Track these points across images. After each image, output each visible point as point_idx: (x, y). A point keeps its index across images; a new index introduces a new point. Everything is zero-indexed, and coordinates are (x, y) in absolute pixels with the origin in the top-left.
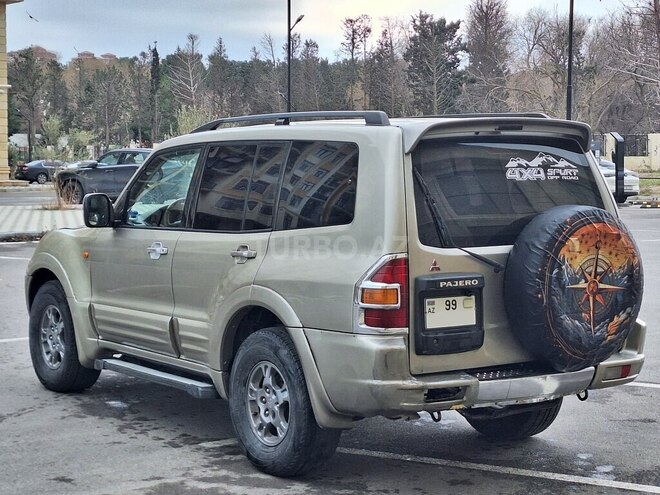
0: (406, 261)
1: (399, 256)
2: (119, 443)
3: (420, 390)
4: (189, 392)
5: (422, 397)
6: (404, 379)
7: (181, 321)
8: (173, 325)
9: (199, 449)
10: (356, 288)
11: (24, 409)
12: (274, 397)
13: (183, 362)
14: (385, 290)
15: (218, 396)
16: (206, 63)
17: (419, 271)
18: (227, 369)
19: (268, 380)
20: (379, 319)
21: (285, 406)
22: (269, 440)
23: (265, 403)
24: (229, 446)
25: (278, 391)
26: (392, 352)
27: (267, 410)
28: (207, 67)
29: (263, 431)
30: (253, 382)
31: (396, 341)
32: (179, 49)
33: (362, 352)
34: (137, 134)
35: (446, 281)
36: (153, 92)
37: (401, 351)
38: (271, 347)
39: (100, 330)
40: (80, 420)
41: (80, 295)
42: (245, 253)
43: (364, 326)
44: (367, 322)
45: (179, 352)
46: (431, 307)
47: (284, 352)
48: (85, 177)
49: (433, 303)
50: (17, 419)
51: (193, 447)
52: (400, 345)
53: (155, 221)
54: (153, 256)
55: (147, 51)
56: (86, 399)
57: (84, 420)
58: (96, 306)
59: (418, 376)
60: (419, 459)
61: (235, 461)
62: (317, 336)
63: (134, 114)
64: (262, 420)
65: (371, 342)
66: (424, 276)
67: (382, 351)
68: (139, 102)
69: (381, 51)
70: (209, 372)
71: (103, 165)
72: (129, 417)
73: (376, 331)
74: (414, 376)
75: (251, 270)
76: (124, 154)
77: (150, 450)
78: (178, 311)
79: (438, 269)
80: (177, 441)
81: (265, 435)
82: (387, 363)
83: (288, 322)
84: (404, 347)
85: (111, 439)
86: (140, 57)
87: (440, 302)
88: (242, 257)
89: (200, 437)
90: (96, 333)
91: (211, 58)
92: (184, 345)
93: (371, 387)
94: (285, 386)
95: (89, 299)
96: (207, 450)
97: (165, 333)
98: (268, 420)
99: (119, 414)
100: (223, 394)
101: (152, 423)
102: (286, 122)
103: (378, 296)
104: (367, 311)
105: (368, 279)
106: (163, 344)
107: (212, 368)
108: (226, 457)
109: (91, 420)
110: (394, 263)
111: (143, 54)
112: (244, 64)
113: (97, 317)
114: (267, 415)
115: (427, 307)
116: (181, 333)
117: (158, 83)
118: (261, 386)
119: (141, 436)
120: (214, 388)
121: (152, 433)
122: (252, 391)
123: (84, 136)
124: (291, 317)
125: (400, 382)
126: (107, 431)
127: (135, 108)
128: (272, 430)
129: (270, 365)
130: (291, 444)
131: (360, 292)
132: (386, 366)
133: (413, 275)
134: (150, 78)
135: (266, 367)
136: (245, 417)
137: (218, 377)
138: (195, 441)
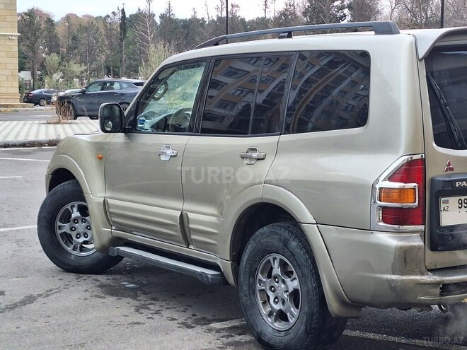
0: (423, 161)
1: (415, 157)
2: (139, 323)
3: (435, 284)
4: (200, 278)
5: (438, 291)
6: (422, 274)
7: (191, 215)
8: (183, 219)
9: (210, 330)
10: (373, 188)
11: (51, 290)
12: (283, 286)
13: (192, 251)
14: (401, 190)
15: (226, 282)
16: (158, 20)
17: (435, 171)
18: (236, 258)
19: (277, 270)
20: (396, 217)
21: (295, 295)
22: (280, 326)
23: (274, 291)
24: (235, 327)
25: (288, 280)
26: (412, 248)
27: (276, 298)
28: (159, 23)
29: (273, 318)
30: (262, 273)
31: (413, 238)
32: (139, 9)
33: (380, 249)
34: (109, 71)
35: (461, 180)
36: (122, 40)
37: (419, 248)
38: (280, 240)
39: (114, 222)
40: (102, 300)
41: (95, 192)
42: (255, 155)
43: (382, 224)
44: (385, 220)
45: (188, 243)
46: (445, 205)
47: (294, 244)
49: (447, 202)
50: (45, 300)
51: (205, 327)
52: (417, 242)
54: (163, 158)
55: (116, 11)
56: (102, 279)
57: (104, 300)
58: (110, 201)
59: (434, 271)
61: (246, 343)
62: (332, 233)
63: (107, 57)
64: (271, 307)
65: (389, 239)
66: (438, 176)
67: (401, 248)
68: (111, 46)
69: (286, 10)
70: (219, 262)
71: (92, 91)
72: (142, 297)
73: (392, 228)
74: (429, 270)
75: (263, 170)
76: (105, 83)
77: (167, 332)
78: (187, 206)
79: (452, 169)
80: (189, 322)
81: (275, 321)
82: (405, 259)
83: (300, 218)
84: (422, 243)
85: (130, 320)
86: (111, 16)
87: (453, 201)
88: (251, 158)
89: (209, 317)
90: (110, 223)
91: (162, 17)
92: (193, 237)
93: (390, 282)
94: (295, 275)
95: (103, 195)
96: (218, 331)
97: (176, 226)
98: (277, 307)
99: (133, 294)
100: (231, 280)
101: (163, 303)
102: (290, 36)
103: (395, 195)
104: (384, 208)
105: (384, 180)
106: (175, 236)
107: (223, 260)
108: (237, 338)
109: (110, 300)
110: (410, 163)
111: (114, 13)
112: (184, 21)
113: (111, 210)
114: (277, 303)
115: (442, 206)
116: (191, 226)
117: (125, 34)
118: (269, 276)
119: (156, 317)
120: (222, 274)
121: (166, 313)
122: (260, 280)
123: (76, 68)
124: (304, 214)
125: (418, 277)
126: (125, 312)
127: (108, 52)
128: (282, 316)
129: (279, 257)
130: (303, 328)
131: (378, 191)
132: (405, 262)
133: (429, 177)
134: (119, 30)
135: (275, 259)
136: (255, 305)
137: (226, 266)
138: (205, 321)
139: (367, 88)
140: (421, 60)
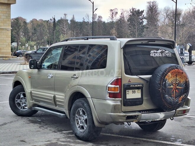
0: (121, 79)
1: (119, 78)
2: (39, 131)
3: (124, 116)
4: (59, 116)
5: (125, 118)
6: (120, 113)
7: (57, 96)
8: (54, 97)
9: (62, 133)
10: (107, 87)
11: (12, 121)
12: (83, 118)
13: (57, 108)
14: (115, 87)
15: (67, 118)
16: (69, 22)
17: (125, 82)
18: (70, 110)
19: (81, 113)
20: (113, 96)
21: (86, 120)
22: (82, 131)
23: (80, 120)
24: (70, 132)
25: (84, 116)
26: (117, 105)
27: (81, 122)
28: (70, 23)
29: (80, 128)
30: (77, 114)
32: (61, 18)
33: (108, 105)
34: (49, 43)
35: (133, 85)
36: (54, 30)
37: (119, 105)
38: (82, 103)
39: (34, 99)
40: (29, 124)
41: (28, 88)
42: (75, 77)
43: (109, 98)
44: (110, 97)
45: (56, 105)
46: (128, 92)
47: (85, 104)
48: (33, 55)
49: (129, 91)
50: (10, 124)
51: (60, 132)
52: (119, 103)
53: (50, 67)
54: (49, 77)
55: (52, 18)
56: (30, 118)
57: (30, 124)
58: (32, 92)
59: (124, 112)
60: (125, 137)
61: (72, 137)
62: (95, 100)
63: (48, 37)
64: (79, 125)
65: (111, 102)
66: (126, 84)
67: (113, 105)
68: (49, 33)
69: (121, 19)
70: (65, 111)
71: (38, 52)
72: (42, 124)
73: (112, 99)
74: (123, 112)
75: (77, 82)
76: (44, 49)
77: (48, 133)
78: (56, 93)
79: (130, 82)
80: (56, 131)
81: (81, 129)
82: (115, 108)
83: (87, 96)
84: (120, 104)
85: (37, 130)
86: (50, 20)
87: (131, 91)
88: (74, 78)
89: (63, 130)
90: (33, 99)
91: (71, 21)
92: (57, 103)
93: (111, 115)
94: (86, 114)
95: (31, 90)
96: (64, 133)
97: (52, 99)
98: (81, 125)
99: (39, 123)
100: (68, 117)
101: (49, 126)
102: (87, 39)
103: (113, 89)
104: (109, 93)
105: (110, 84)
106: (52, 103)
107: (65, 109)
108: (70, 135)
109: (32, 124)
110: (117, 80)
111: (51, 19)
112: (80, 23)
113: (33, 95)
114: (81, 123)
115: (127, 93)
116: (57, 99)
117: (55, 28)
118: (79, 115)
119: (46, 129)
120: (66, 115)
121: (49, 128)
122: (76, 116)
123: (33, 43)
124: (88, 95)
125: (119, 114)
126: (36, 128)
127: (48, 35)
128: (82, 127)
129: (82, 109)
130: (88, 131)
131: (108, 88)
132: (115, 109)
133: (123, 83)
134: (53, 26)
135: (80, 109)
136: (75, 124)
137: (67, 112)
138: (61, 131)
139: (107, 57)
140: (122, 48)
